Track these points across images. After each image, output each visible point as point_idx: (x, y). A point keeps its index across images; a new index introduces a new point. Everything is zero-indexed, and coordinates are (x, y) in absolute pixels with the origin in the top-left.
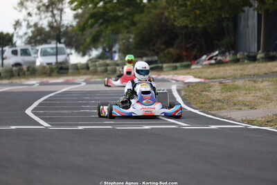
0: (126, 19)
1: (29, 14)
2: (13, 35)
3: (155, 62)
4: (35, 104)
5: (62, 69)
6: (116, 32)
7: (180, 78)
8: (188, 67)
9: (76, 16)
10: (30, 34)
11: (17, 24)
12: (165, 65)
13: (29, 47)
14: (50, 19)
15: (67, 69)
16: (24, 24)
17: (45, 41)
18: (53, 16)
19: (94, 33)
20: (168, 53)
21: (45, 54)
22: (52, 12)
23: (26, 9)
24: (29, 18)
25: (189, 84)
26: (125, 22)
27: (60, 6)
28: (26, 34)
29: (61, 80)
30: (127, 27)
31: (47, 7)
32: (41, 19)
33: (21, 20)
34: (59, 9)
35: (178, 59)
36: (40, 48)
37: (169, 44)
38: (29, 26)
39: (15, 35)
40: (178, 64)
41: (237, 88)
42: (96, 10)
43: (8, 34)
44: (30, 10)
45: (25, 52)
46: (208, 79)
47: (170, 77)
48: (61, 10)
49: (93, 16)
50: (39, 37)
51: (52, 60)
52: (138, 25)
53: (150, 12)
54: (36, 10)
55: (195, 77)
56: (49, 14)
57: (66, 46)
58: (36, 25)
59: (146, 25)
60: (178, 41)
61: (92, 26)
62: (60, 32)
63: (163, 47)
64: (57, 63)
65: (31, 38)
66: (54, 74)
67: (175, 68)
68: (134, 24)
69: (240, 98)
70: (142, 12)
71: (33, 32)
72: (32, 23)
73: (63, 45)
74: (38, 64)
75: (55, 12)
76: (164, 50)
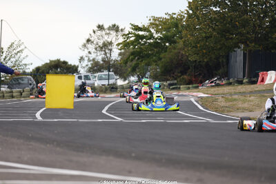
0: (155, 56)
1: (90, 53)
2: (78, 66)
3: (175, 84)
4: (106, 108)
5: (113, 88)
6: (148, 64)
7: (195, 94)
8: (197, 87)
9: (120, 54)
10: (90, 66)
11: (82, 59)
12: (181, 86)
13: (89, 74)
14: (104, 56)
15: (117, 88)
16: (86, 59)
17: (99, 70)
18: (106, 54)
19: (133, 65)
20: (183, 79)
21: (100, 79)
22: (105, 51)
23: (88, 49)
24: (90, 55)
25: (201, 98)
26: (154, 58)
27: (110, 48)
28: (87, 65)
29: (113, 95)
30: (156, 61)
31: (102, 48)
32: (97, 56)
33: (84, 56)
34: (109, 49)
35: (190, 82)
36: (97, 75)
37: (183, 73)
38: (89, 60)
39: (80, 66)
40: (190, 86)
41: (235, 100)
42: (135, 50)
43: (75, 66)
44: (90, 50)
45: (87, 77)
46: (213, 95)
47: (187, 93)
48: (111, 50)
49: (132, 54)
50: (96, 68)
51: (106, 82)
52: (163, 60)
53: (171, 52)
54: (94, 50)
55: (204, 93)
56: (103, 53)
57: (115, 73)
58: (94, 60)
59: (168, 60)
60: (190, 70)
61: (132, 60)
62: (110, 64)
63: (179, 75)
64: (108, 85)
65: (90, 68)
66: (108, 91)
67: (189, 88)
68: (160, 59)
69: (240, 106)
70: (166, 51)
71: (92, 64)
72: (91, 59)
73: (113, 73)
74: (96, 85)
75: (107, 51)
76: (180, 76)
